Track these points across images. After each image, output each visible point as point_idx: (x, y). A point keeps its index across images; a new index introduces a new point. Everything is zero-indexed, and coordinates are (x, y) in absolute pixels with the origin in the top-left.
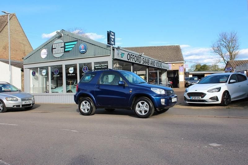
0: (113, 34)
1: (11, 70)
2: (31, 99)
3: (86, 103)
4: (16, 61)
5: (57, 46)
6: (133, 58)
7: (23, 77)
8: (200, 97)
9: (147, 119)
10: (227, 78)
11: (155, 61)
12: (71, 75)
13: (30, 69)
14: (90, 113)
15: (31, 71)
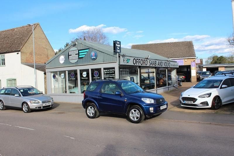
0: (118, 43)
1: (35, 73)
2: (50, 101)
3: (91, 108)
4: (41, 64)
5: (73, 53)
6: (139, 62)
7: (46, 79)
8: (192, 102)
9: (138, 124)
10: (220, 83)
11: (163, 62)
12: (84, 78)
13: (51, 72)
14: (95, 117)
15: (52, 74)
